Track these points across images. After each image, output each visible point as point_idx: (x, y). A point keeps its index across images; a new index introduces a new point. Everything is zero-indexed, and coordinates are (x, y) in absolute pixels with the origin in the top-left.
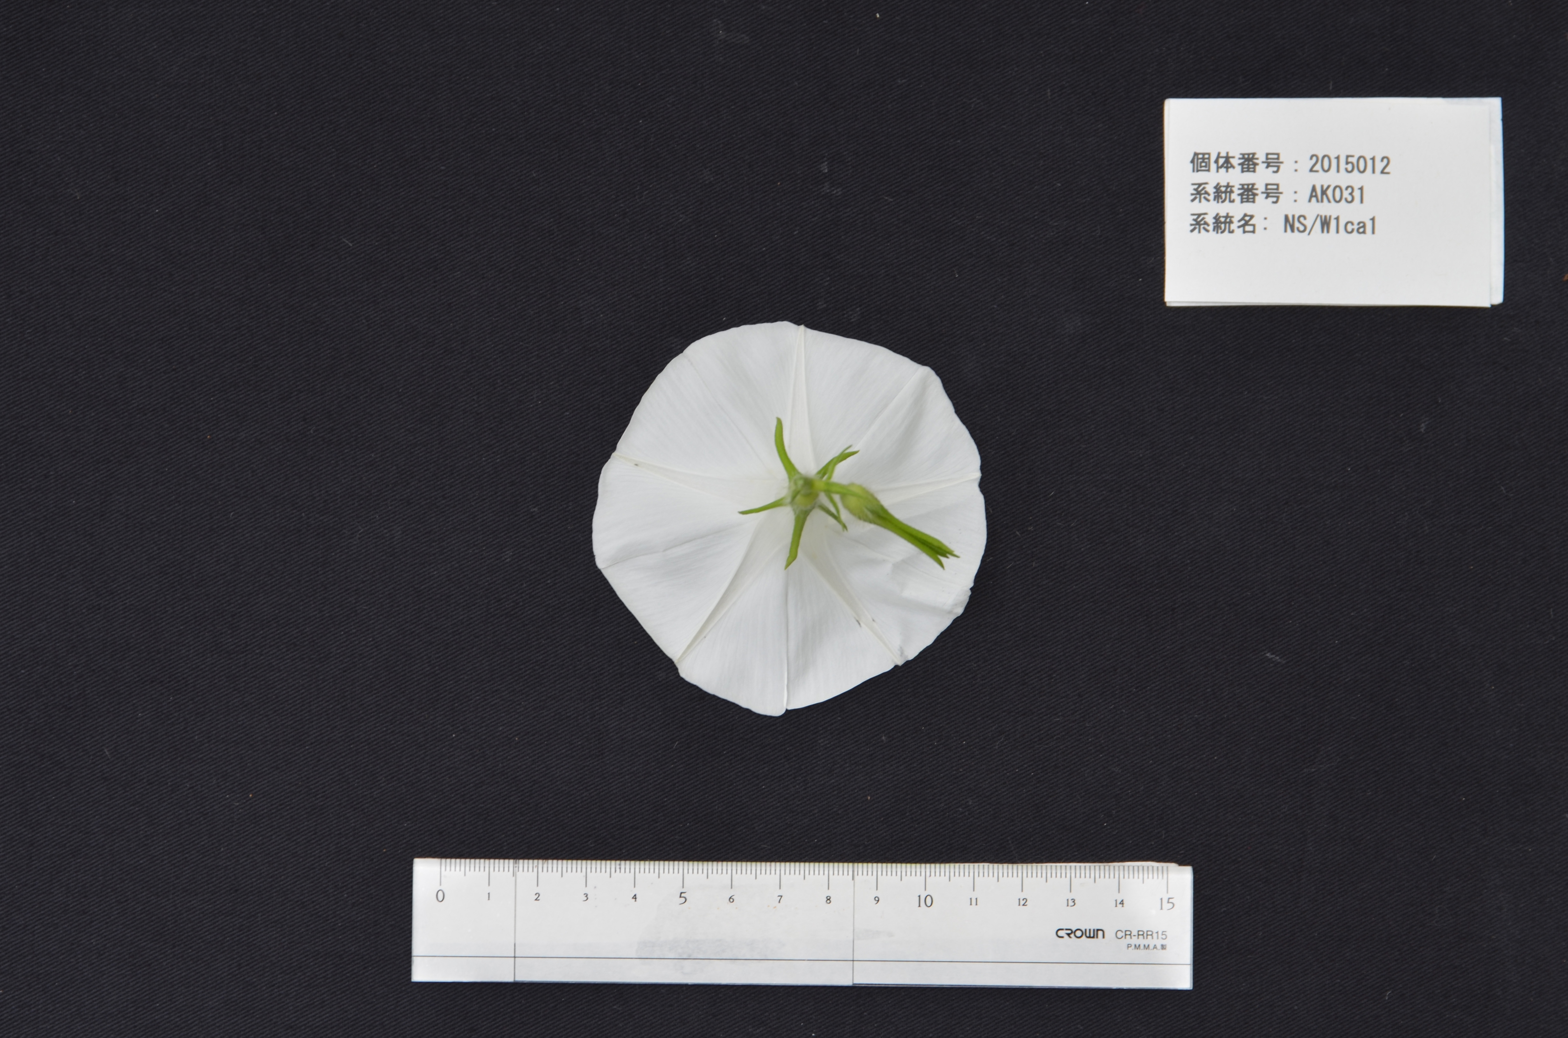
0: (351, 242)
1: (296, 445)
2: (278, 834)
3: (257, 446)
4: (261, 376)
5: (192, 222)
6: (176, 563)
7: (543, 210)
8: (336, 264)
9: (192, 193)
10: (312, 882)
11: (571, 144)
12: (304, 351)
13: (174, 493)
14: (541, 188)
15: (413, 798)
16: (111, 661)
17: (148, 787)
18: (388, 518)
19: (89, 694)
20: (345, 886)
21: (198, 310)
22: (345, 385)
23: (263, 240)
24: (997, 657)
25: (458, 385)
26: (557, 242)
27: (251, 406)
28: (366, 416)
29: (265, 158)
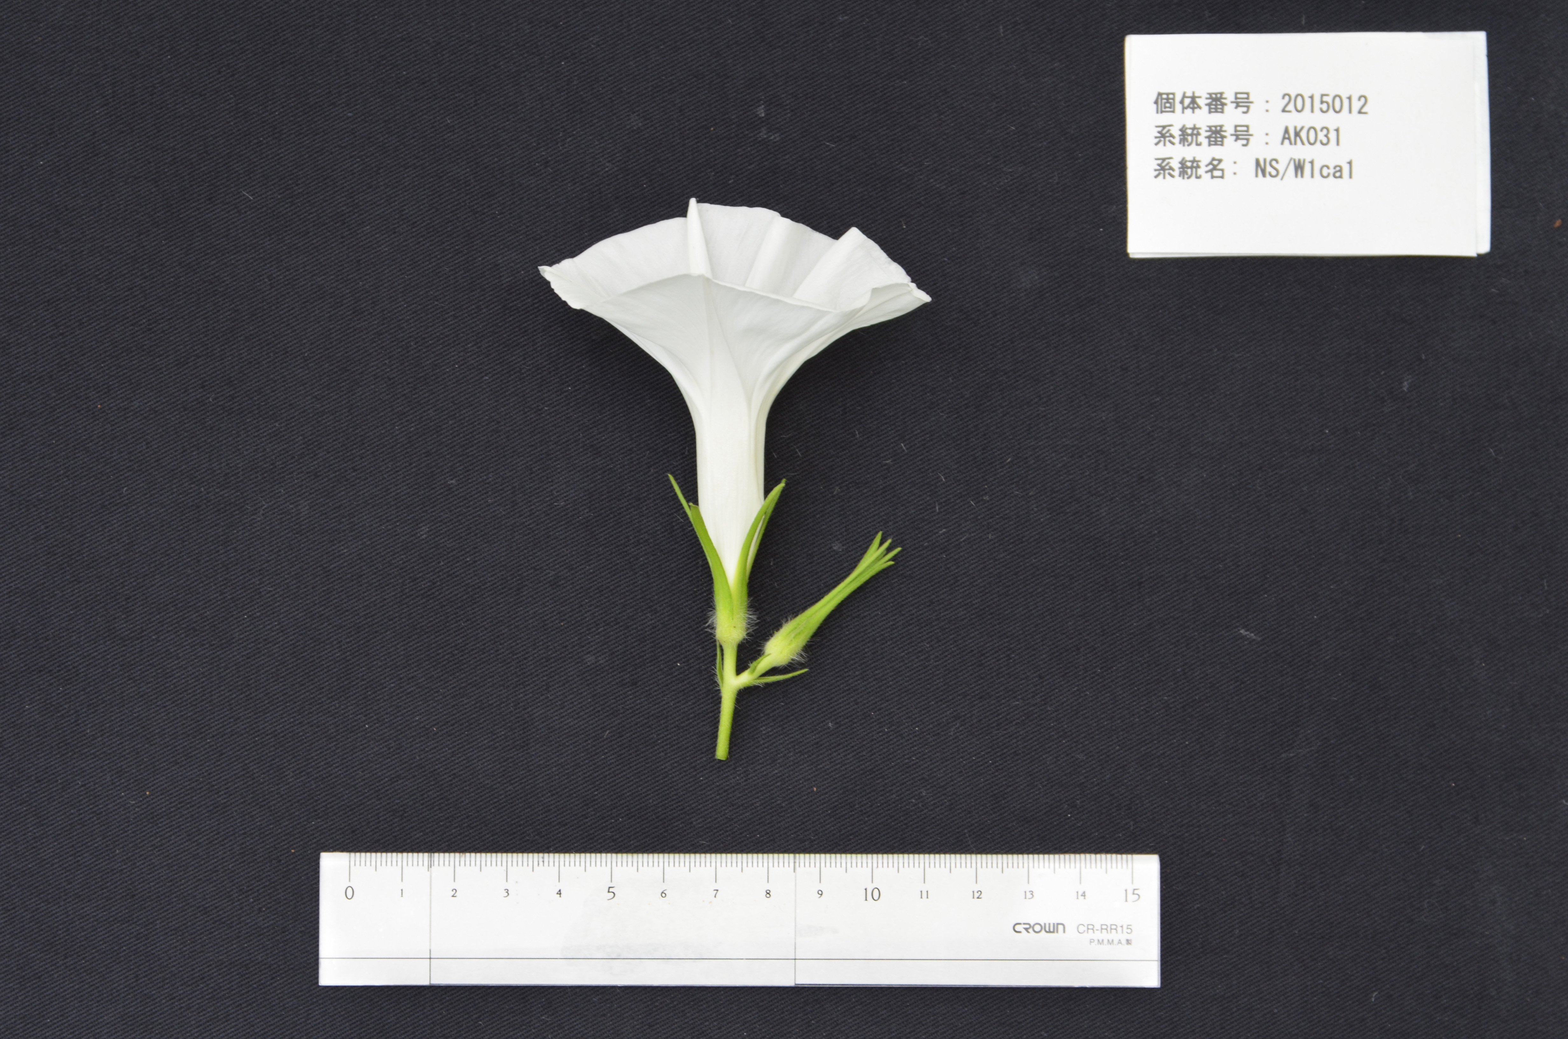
2: (178, 834)
3: (152, 416)
4: (155, 341)
5: (79, 175)
6: (65, 543)
7: (457, 159)
8: (236, 220)
9: (79, 143)
10: (215, 886)
12: (201, 313)
13: (63, 467)
15: (324, 794)
18: (293, 492)
20: (251, 890)
21: (86, 270)
22: (246, 349)
23: (157, 193)
24: (951, 637)
25: (368, 348)
26: (473, 194)
27: (145, 373)
28: (270, 382)
29: (157, 105)
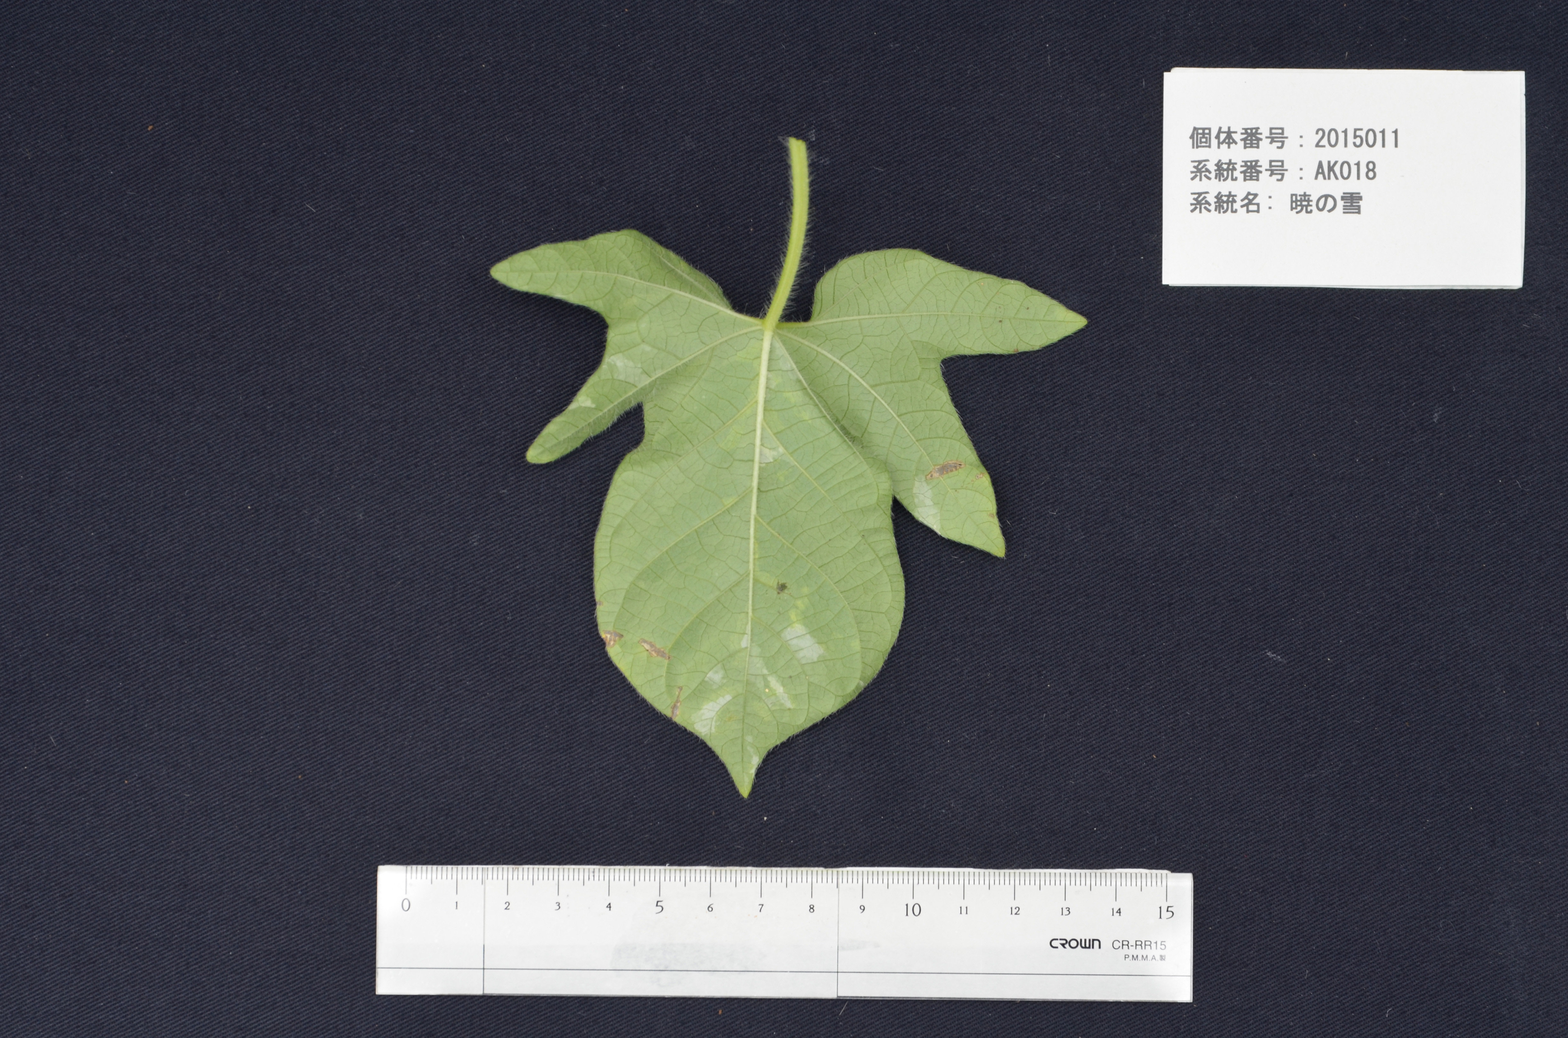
0: (315, 208)
1: (255, 421)
11: (546, 108)
14: (514, 154)
16: (59, 644)
17: (95, 777)
19: (35, 678)
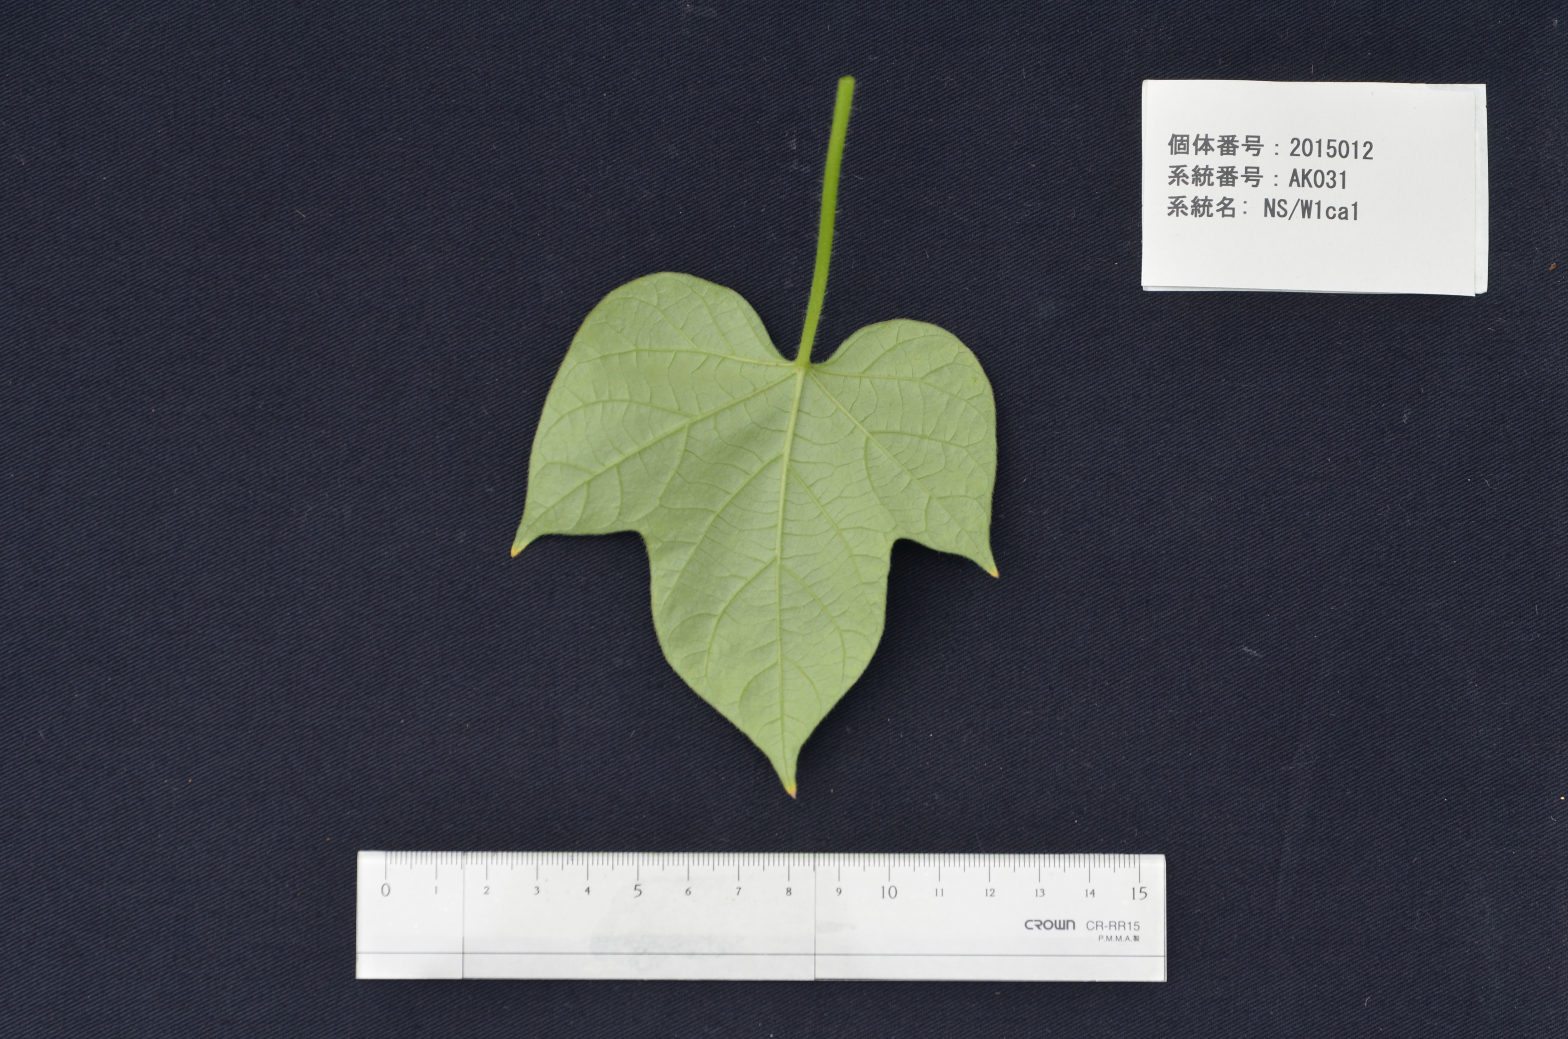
0: (304, 214)
1: (244, 420)
2: (218, 820)
3: (203, 421)
4: (208, 349)
5: (140, 191)
6: (117, 540)
7: (502, 183)
8: (288, 236)
9: (141, 161)
10: (252, 871)
11: (533, 117)
12: (253, 324)
13: (117, 468)
14: (501, 161)
15: (359, 786)
16: (47, 640)
17: (83, 770)
18: (337, 496)
19: (23, 673)
20: (287, 876)
21: (145, 280)
22: (295, 359)
23: (214, 209)
24: (965, 648)
25: (412, 361)
26: (517, 217)
27: (198, 380)
28: (318, 391)
29: (217, 126)
